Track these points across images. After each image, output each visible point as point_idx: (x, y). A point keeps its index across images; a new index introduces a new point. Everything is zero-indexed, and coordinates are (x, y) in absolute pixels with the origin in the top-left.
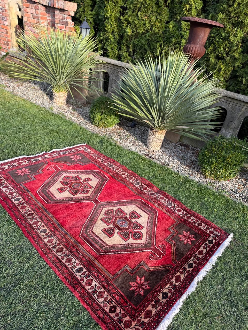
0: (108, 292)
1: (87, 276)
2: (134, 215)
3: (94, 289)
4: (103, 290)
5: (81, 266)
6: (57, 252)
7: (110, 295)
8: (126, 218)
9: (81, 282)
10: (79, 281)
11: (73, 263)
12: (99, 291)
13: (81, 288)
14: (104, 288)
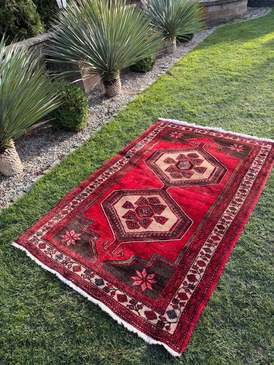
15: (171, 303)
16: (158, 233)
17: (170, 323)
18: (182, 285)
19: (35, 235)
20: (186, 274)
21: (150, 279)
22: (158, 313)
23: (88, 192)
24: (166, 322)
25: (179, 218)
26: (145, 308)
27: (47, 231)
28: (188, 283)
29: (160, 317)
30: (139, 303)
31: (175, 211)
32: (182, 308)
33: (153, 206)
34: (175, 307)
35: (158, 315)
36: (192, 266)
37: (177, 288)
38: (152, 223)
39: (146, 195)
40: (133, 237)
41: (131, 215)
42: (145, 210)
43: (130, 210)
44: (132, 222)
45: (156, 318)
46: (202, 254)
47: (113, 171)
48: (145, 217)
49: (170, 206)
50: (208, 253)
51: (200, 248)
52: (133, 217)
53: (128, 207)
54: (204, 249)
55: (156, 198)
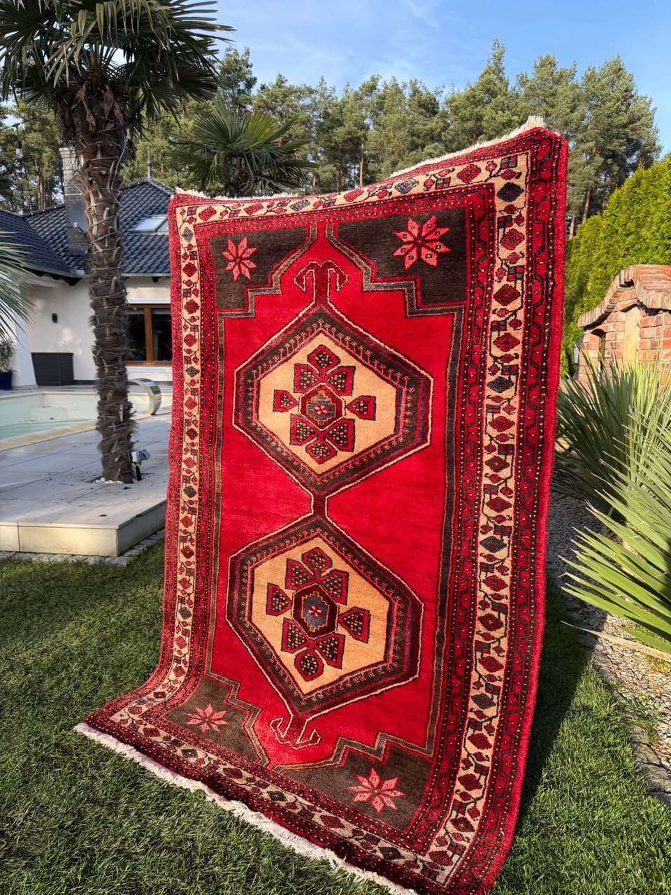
0: (185, 681)
1: (186, 633)
2: (359, 622)
3: (180, 656)
4: (186, 669)
5: (191, 610)
6: (182, 552)
8: (334, 609)
9: (175, 630)
10: (174, 627)
11: (186, 593)
12: (182, 665)
13: (169, 637)
14: (189, 670)
15: (196, 249)
16: (272, 365)
17: (184, 221)
18: (198, 286)
19: (520, 182)
20: (202, 310)
21: (234, 267)
22: (200, 224)
23: (497, 399)
24: (187, 220)
25: (259, 425)
26: (217, 217)
27: (498, 215)
28: (193, 297)
29: (196, 220)
31: (273, 440)
32: (183, 252)
33: (314, 433)
34: (190, 247)
35: (199, 221)
36: (199, 328)
37: (202, 278)
38: (293, 384)
39: (345, 462)
40: (304, 330)
41: (341, 384)
42: (322, 413)
43: (350, 394)
44: (329, 366)
45: (200, 215)
46: (196, 360)
47: (491, 525)
48: (314, 393)
49: (285, 450)
50: (189, 366)
51: (202, 370)
52: (334, 381)
53: (362, 405)
54: (198, 372)
55: (321, 461)
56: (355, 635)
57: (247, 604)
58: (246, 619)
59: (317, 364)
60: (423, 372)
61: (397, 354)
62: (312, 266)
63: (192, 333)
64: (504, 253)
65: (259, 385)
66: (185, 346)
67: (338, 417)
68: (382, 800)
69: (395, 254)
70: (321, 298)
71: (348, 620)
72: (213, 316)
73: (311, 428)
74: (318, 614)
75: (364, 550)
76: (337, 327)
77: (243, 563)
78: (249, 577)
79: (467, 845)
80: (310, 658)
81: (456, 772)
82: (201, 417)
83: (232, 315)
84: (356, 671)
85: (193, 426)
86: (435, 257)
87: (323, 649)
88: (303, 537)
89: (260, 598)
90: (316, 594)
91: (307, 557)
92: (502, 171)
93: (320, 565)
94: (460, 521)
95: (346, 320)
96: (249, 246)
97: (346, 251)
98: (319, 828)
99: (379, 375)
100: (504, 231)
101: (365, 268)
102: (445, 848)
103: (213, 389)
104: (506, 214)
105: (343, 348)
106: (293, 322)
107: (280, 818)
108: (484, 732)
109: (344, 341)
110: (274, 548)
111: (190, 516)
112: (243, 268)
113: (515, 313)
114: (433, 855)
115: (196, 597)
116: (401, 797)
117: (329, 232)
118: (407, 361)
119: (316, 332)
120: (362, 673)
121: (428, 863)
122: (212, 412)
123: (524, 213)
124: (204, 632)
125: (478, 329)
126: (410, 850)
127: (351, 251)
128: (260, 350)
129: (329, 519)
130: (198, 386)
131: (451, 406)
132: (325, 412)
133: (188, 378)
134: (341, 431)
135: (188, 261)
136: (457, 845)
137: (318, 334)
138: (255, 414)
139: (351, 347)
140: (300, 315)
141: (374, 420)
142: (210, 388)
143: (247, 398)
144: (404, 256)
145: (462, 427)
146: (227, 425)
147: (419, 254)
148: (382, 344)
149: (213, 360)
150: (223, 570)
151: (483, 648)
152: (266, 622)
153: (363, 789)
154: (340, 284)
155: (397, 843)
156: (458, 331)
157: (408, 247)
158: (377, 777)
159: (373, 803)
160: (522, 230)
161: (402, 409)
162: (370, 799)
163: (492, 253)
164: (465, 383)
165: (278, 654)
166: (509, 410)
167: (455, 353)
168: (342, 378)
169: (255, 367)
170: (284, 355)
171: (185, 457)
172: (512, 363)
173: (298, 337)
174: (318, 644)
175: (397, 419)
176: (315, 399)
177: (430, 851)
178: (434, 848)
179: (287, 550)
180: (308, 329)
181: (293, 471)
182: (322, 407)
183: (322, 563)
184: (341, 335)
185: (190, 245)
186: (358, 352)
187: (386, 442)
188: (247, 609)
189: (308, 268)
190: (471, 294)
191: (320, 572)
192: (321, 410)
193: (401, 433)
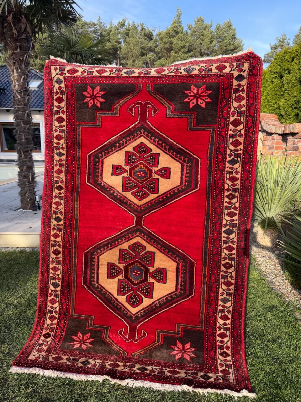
0: (58, 322)
1: (56, 296)
2: (161, 275)
3: (52, 309)
4: (57, 316)
5: (60, 283)
6: (53, 253)
7: (57, 325)
9: (49, 295)
10: (48, 294)
11: (56, 274)
12: (54, 314)
13: (44, 300)
14: (59, 316)
15: (64, 89)
16: (111, 152)
17: (57, 74)
18: (65, 109)
19: (245, 74)
20: (67, 122)
21: (90, 100)
22: (68, 77)
23: (232, 168)
24: (59, 73)
25: (103, 182)
26: (79, 74)
27: (234, 87)
28: (61, 115)
29: (65, 74)
30: (85, 74)
31: (112, 190)
32: (55, 90)
33: (137, 185)
34: (60, 88)
35: (68, 75)
36: (65, 131)
37: (67, 105)
38: (124, 162)
39: (154, 199)
40: (132, 135)
41: (152, 162)
42: (141, 176)
43: (157, 167)
44: (145, 153)
45: (68, 72)
46: (63, 148)
47: (228, 223)
48: (136, 166)
49: (119, 194)
50: (58, 151)
51: (67, 153)
52: (148, 160)
53: (163, 171)
54: (64, 154)
55: (140, 199)
56: (159, 281)
57: (96, 274)
58: (95, 283)
59: (139, 152)
60: (195, 156)
61: (182, 148)
62: (138, 103)
63: (61, 134)
64: (235, 104)
65: (103, 162)
66: (55, 141)
67: (150, 177)
68: (188, 355)
69: (185, 101)
70: (143, 119)
71: (155, 274)
72: (74, 125)
73: (135, 183)
74: (138, 274)
75: (164, 240)
76: (151, 134)
77: (93, 254)
78: (96, 261)
79: (231, 363)
80: (134, 296)
81: (216, 333)
82: (66, 179)
83: (86, 125)
84: (161, 298)
85: (60, 184)
86: (204, 103)
87: (142, 290)
88: (129, 237)
89: (103, 271)
90: (137, 264)
91: (131, 247)
92: (237, 68)
93: (139, 250)
94: (213, 223)
95: (156, 130)
96: (101, 90)
97: (158, 97)
98: (171, 377)
99: (172, 158)
100: (236, 95)
101: (168, 106)
102: (224, 367)
103: (73, 164)
104: (237, 87)
105: (154, 144)
106: (125, 130)
107: (151, 379)
108: (226, 313)
109: (154, 141)
110: (111, 244)
111: (58, 232)
112: (96, 101)
113: (240, 131)
114: (222, 372)
115: (62, 276)
116: (195, 350)
117: (149, 87)
118: (187, 151)
119: (139, 136)
120: (164, 298)
121: (223, 376)
122: (73, 176)
123: (245, 88)
124: (69, 293)
125: (223, 137)
126: (211, 373)
127: (161, 98)
128: (104, 144)
129: (144, 227)
130: (64, 162)
131: (210, 172)
132: (143, 175)
133: (57, 158)
134: (151, 184)
135: (58, 95)
136: (228, 364)
137: (140, 137)
138: (100, 177)
139: (158, 144)
140: (130, 127)
141: (170, 178)
142: (72, 163)
143: (95, 169)
144: (189, 102)
145: (215, 181)
146: (83, 183)
147: (197, 101)
148: (175, 143)
149: (74, 149)
150: (80, 259)
151: (224, 277)
152: (107, 282)
153: (177, 352)
154: (154, 113)
155: (205, 372)
156: (213, 138)
157: (192, 98)
158: (180, 344)
159: (185, 357)
160: (244, 95)
161: (184, 173)
162: (183, 355)
163: (230, 104)
164: (216, 161)
165: (116, 297)
166: (237, 173)
167: (211, 148)
168: (152, 159)
169: (101, 153)
170: (119, 147)
171: (54, 201)
172: (239, 152)
173: (128, 138)
174: (139, 289)
175: (181, 178)
176: (137, 169)
177: (220, 371)
178: (220, 369)
179: (120, 245)
180: (135, 134)
181: (124, 205)
182: (142, 173)
183: (140, 248)
184: (153, 138)
185: (60, 87)
186: (162, 146)
187: (176, 189)
188: (95, 277)
189: (136, 104)
190: (219, 122)
191: (139, 253)
192: (140, 174)
193: (183, 185)
